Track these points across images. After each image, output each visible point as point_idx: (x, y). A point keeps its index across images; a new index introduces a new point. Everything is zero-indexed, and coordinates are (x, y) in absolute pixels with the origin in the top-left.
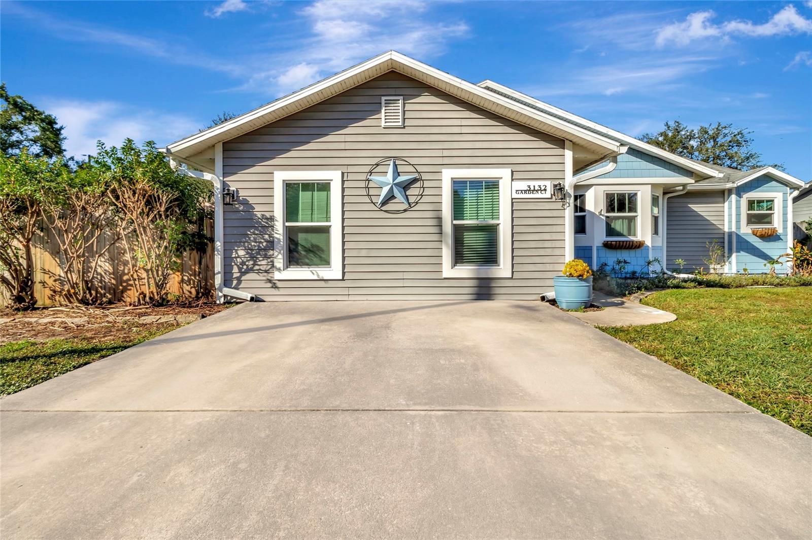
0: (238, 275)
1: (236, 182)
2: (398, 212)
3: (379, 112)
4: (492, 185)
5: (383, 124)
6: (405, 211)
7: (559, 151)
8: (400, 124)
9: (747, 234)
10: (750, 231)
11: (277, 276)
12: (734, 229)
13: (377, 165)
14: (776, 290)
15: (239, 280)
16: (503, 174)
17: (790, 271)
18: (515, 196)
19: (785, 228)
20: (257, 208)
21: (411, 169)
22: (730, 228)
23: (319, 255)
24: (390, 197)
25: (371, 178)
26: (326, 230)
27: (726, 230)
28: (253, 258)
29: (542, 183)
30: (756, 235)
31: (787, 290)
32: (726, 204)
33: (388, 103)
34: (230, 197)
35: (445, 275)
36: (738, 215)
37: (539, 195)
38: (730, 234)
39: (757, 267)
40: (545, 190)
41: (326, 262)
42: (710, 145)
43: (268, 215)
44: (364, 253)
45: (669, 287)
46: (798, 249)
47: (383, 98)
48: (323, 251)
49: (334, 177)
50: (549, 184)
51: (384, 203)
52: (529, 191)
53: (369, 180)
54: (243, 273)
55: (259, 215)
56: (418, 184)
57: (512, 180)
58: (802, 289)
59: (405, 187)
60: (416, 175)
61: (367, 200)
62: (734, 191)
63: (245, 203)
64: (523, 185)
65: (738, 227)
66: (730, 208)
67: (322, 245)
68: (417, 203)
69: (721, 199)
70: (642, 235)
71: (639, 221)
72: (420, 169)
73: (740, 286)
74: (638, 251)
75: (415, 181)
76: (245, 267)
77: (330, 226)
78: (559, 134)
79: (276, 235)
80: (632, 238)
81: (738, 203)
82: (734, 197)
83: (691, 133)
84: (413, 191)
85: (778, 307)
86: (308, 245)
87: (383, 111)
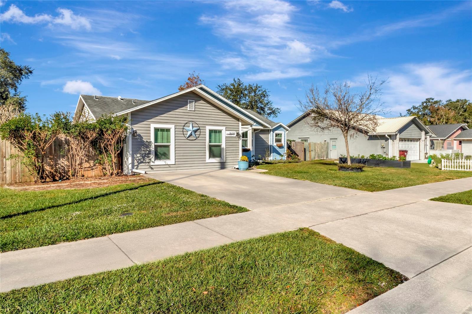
0: (137, 164)
1: (136, 127)
2: (193, 140)
3: (187, 105)
4: (220, 132)
5: (188, 109)
6: (195, 140)
7: (238, 122)
8: (194, 110)
9: (275, 146)
10: (276, 145)
11: (152, 164)
12: (272, 144)
13: (186, 123)
14: (284, 164)
15: (138, 166)
16: (223, 128)
17: (286, 159)
18: (227, 136)
19: (285, 144)
20: (144, 137)
21: (197, 125)
22: (271, 144)
23: (166, 156)
24: (191, 135)
25: (184, 128)
26: (168, 146)
27: (270, 144)
28: (143, 158)
29: (234, 132)
30: (277, 146)
31: (287, 164)
32: (270, 135)
33: (190, 102)
34: (134, 133)
35: (207, 162)
36: (273, 139)
37: (232, 136)
38: (271, 146)
39: (278, 158)
40: (234, 134)
41: (168, 158)
42: (253, 94)
43: (148, 140)
44: (182, 155)
45: (260, 165)
46: (288, 151)
47: (189, 100)
48: (167, 155)
49: (172, 127)
50: (235, 132)
51: (189, 137)
52: (230, 134)
53: (183, 129)
54: (139, 164)
55: (145, 140)
56: (199, 131)
57: (226, 130)
58: (289, 164)
59: (195, 131)
60: (198, 128)
61: (183, 135)
62: (272, 130)
63: (140, 136)
64: (228, 132)
65: (273, 144)
66: (271, 136)
67: (167, 153)
68: (198, 137)
69: (268, 133)
70: (249, 146)
71: (248, 141)
72: (200, 125)
73: (276, 164)
74: (248, 152)
75: (198, 129)
76: (140, 161)
77: (170, 145)
78: (238, 117)
79: (151, 149)
80: (246, 148)
81: (273, 134)
82: (272, 132)
83: (245, 87)
84: (197, 133)
85: (286, 168)
86: (162, 153)
87: (188, 105)
